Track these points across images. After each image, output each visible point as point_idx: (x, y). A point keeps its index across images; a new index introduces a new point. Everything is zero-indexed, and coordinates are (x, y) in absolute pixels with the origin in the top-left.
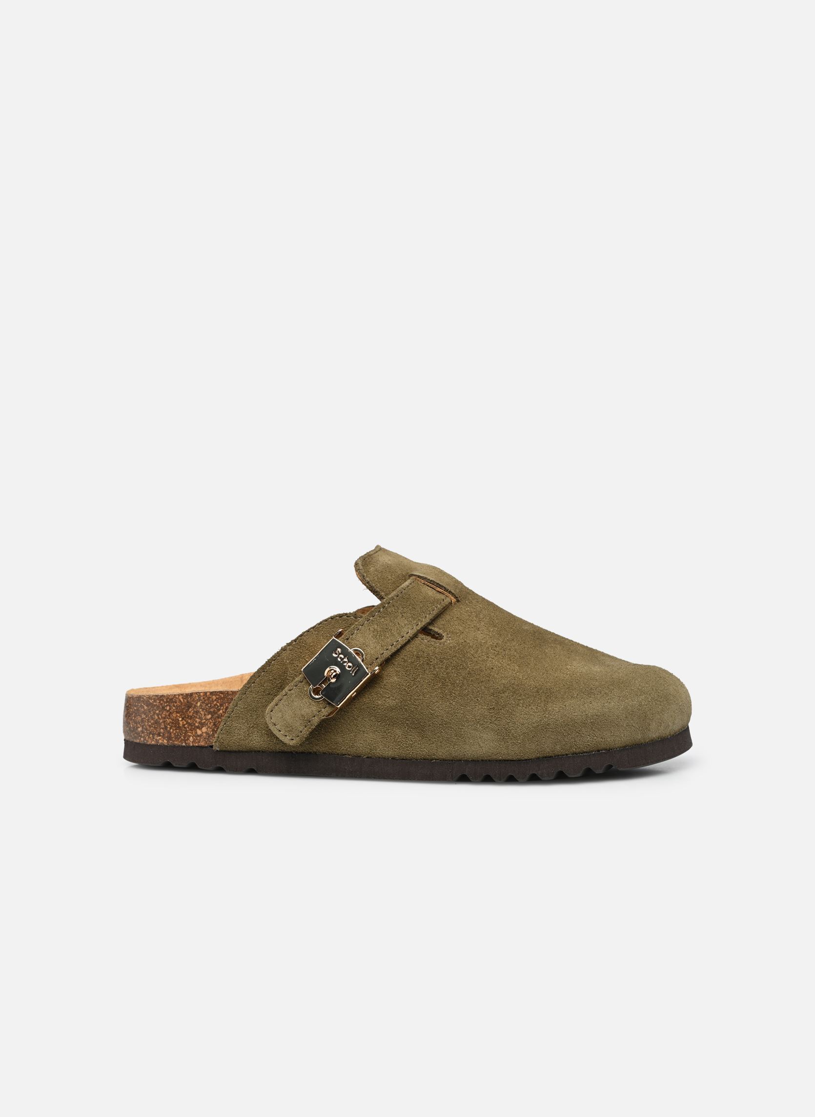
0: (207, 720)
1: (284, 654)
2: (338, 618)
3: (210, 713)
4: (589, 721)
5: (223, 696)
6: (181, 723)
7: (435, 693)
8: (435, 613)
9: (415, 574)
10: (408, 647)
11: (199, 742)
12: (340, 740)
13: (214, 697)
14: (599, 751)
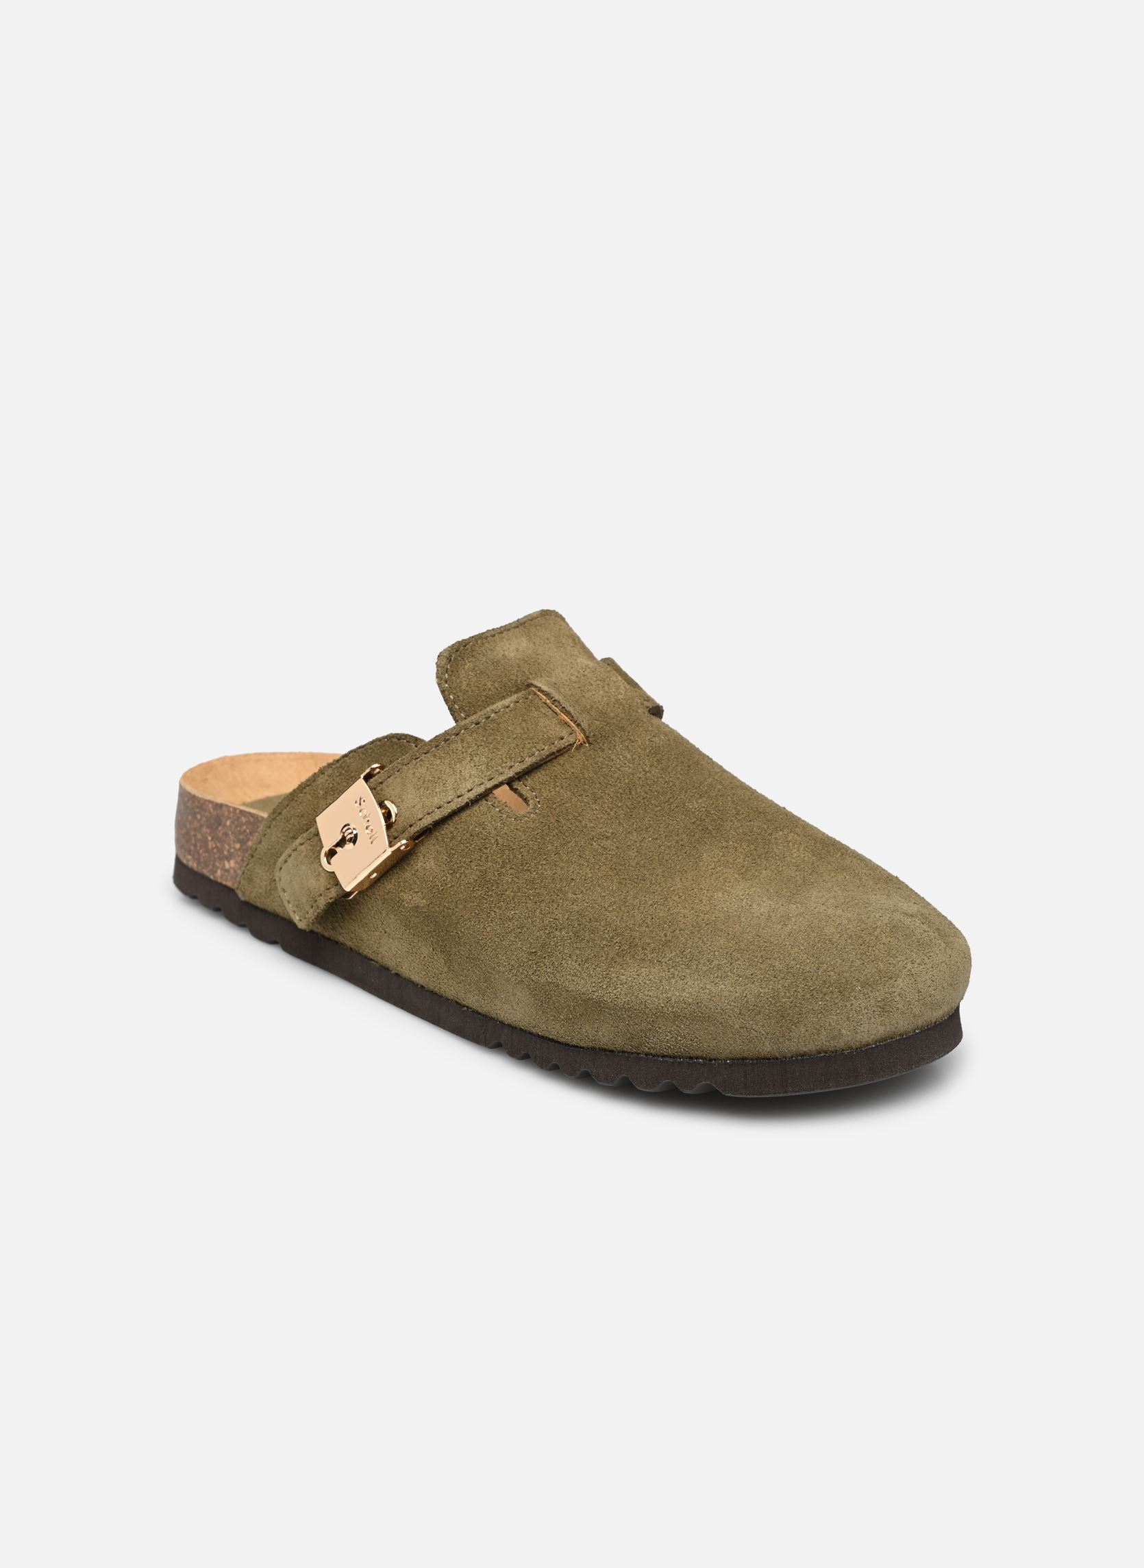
0: (236, 850)
1: (321, 780)
2: (395, 740)
3: (239, 841)
4: (670, 1009)
5: (252, 820)
6: (210, 844)
7: (471, 904)
8: (529, 761)
9: (539, 685)
10: (464, 815)
11: (226, 880)
12: (364, 936)
13: (243, 819)
14: (691, 1058)
